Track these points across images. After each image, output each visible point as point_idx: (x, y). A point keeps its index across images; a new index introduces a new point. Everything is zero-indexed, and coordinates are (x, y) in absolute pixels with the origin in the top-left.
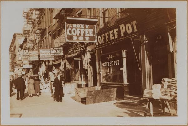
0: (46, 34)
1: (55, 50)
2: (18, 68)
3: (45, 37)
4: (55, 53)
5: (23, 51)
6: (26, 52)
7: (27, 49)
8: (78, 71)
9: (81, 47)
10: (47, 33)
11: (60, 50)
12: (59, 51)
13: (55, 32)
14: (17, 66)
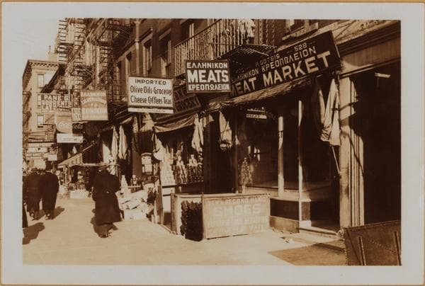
0: (133, 43)
1: (201, 72)
2: (38, 145)
3: (126, 53)
4: (201, 81)
5: (55, 98)
6: (63, 99)
7: (67, 93)
8: (257, 154)
9: (313, 58)
10: (137, 40)
11: (218, 72)
12: (216, 75)
13: (170, 30)
14: (34, 141)
